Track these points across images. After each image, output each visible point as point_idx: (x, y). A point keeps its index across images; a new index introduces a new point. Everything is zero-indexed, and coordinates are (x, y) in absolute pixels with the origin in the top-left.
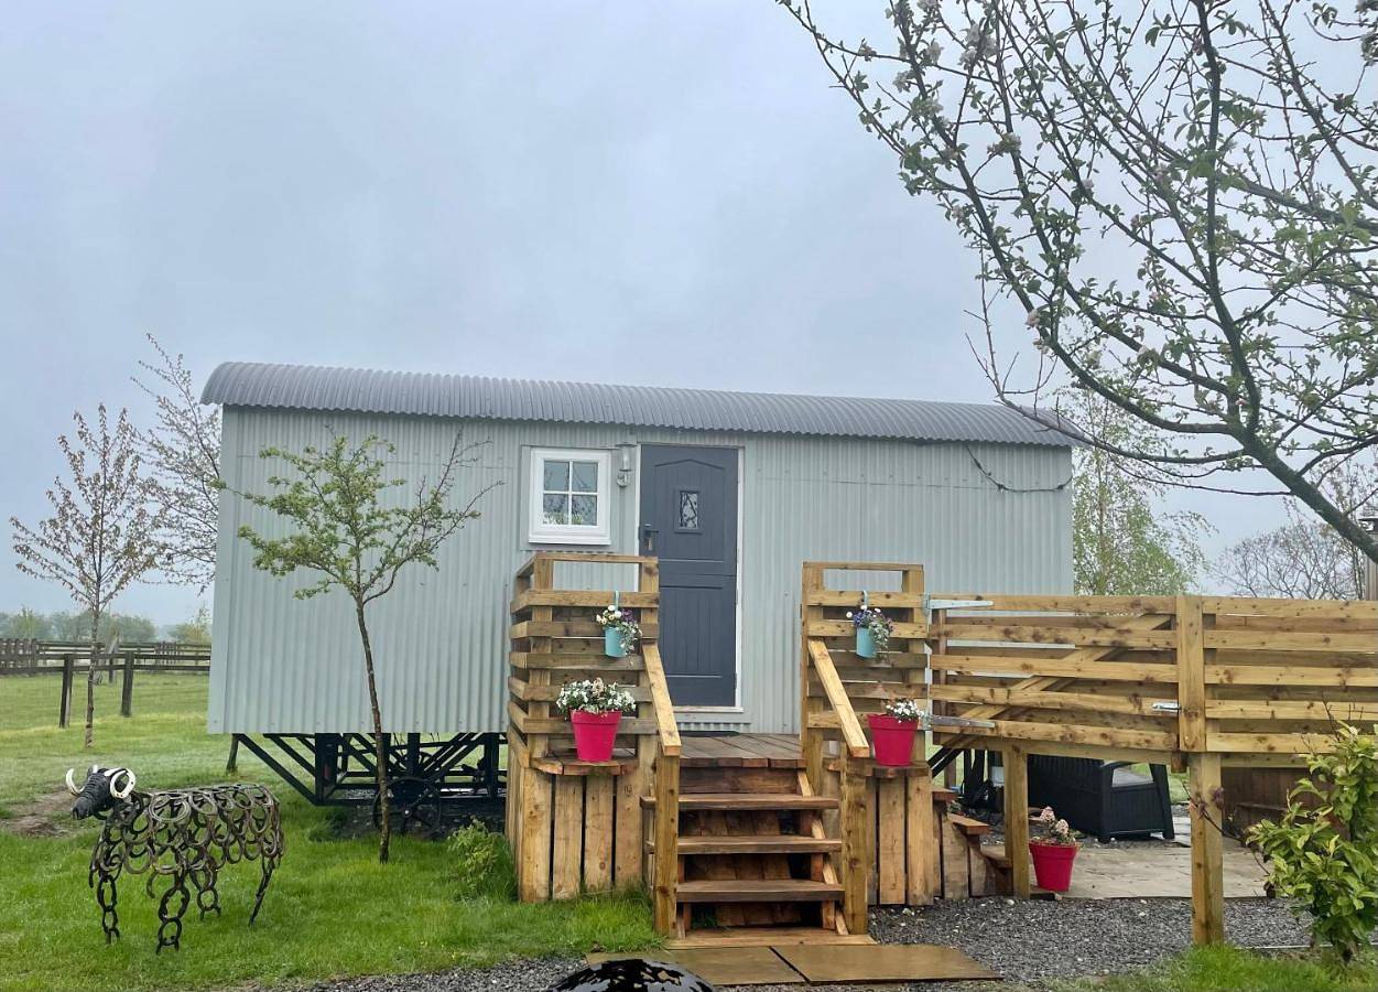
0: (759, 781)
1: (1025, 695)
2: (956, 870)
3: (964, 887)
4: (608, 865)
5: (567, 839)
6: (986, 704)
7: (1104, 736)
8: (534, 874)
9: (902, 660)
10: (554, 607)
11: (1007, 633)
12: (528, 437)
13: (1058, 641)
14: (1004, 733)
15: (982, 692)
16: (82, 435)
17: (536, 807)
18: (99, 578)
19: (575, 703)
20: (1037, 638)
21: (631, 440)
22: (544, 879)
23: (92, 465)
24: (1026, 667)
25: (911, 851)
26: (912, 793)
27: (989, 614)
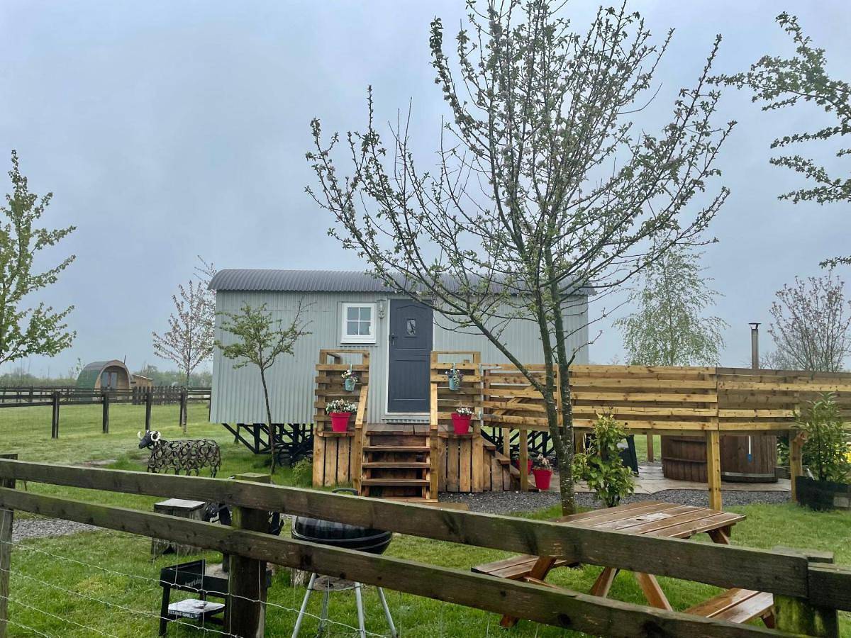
0: (411, 441)
1: (512, 405)
2: (497, 479)
3: (501, 486)
4: (347, 473)
5: (330, 463)
6: (500, 409)
7: (535, 421)
8: (318, 476)
9: (470, 391)
10: (327, 371)
11: (506, 379)
12: (341, 298)
13: (521, 383)
14: (505, 421)
15: (498, 404)
16: (182, 294)
17: (319, 450)
18: (190, 358)
19: (331, 409)
20: (515, 382)
21: (385, 298)
22: (321, 478)
23: (186, 308)
24: (512, 394)
25: (473, 470)
26: (474, 446)
27: (499, 372)
